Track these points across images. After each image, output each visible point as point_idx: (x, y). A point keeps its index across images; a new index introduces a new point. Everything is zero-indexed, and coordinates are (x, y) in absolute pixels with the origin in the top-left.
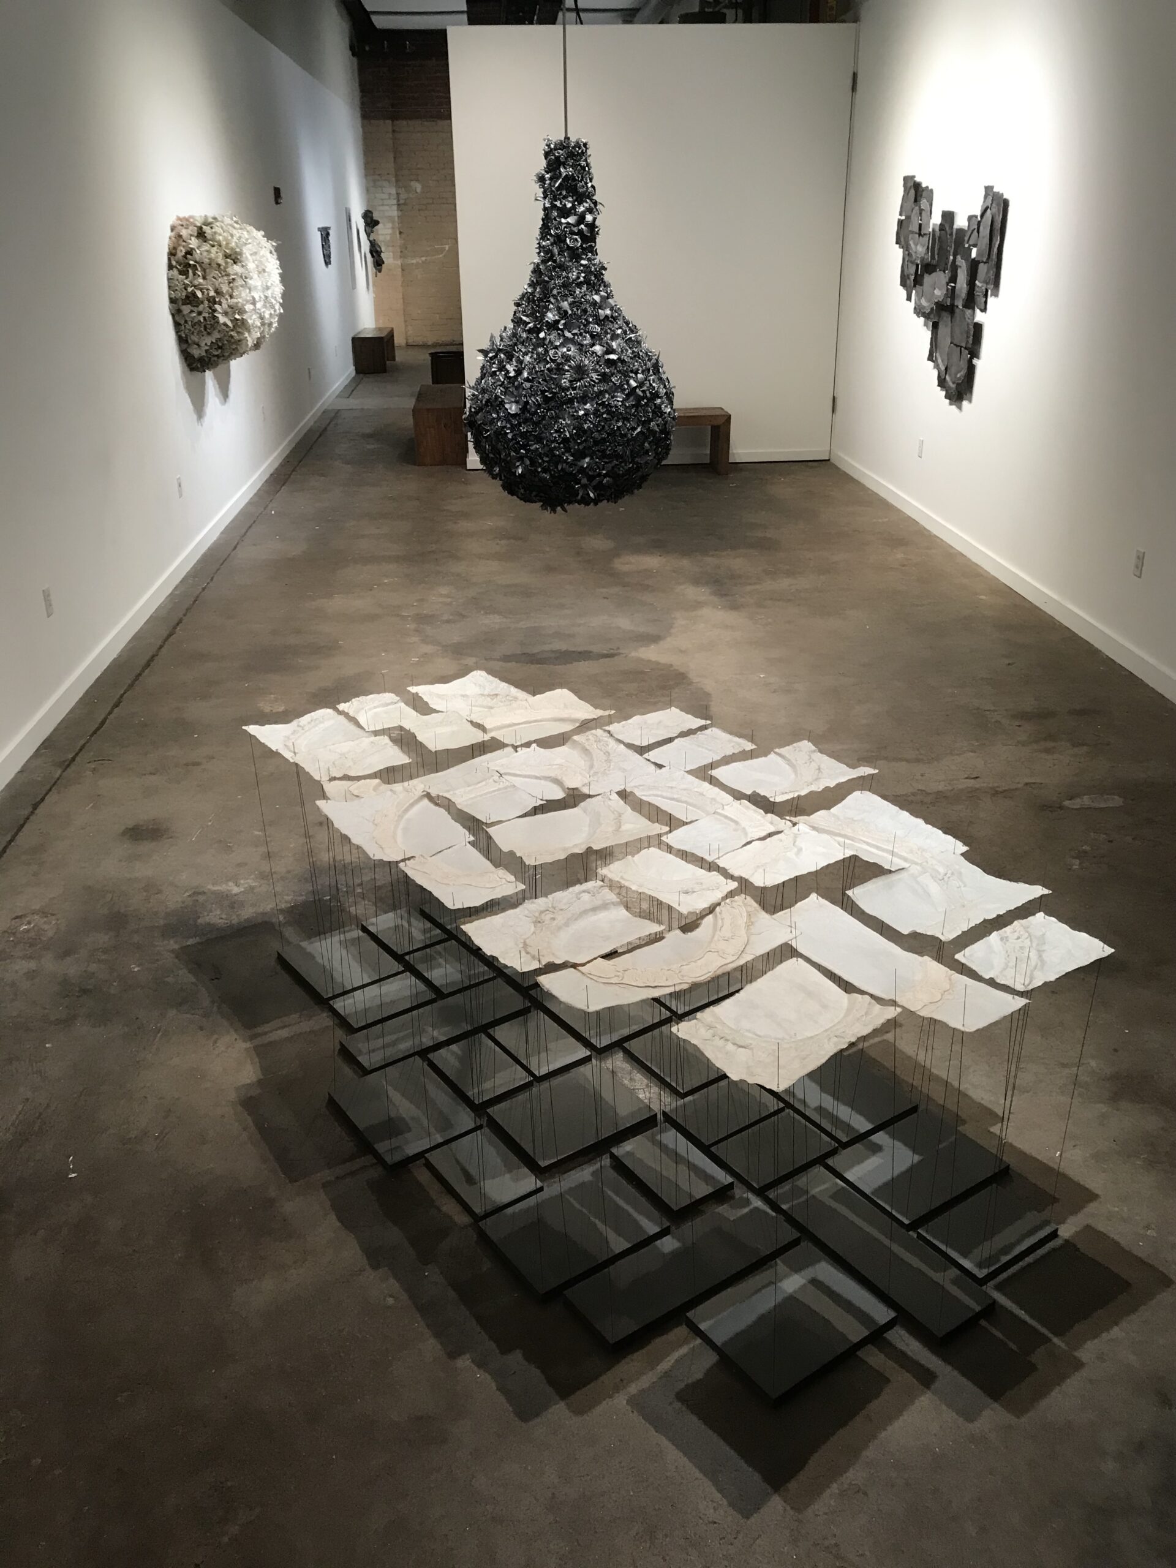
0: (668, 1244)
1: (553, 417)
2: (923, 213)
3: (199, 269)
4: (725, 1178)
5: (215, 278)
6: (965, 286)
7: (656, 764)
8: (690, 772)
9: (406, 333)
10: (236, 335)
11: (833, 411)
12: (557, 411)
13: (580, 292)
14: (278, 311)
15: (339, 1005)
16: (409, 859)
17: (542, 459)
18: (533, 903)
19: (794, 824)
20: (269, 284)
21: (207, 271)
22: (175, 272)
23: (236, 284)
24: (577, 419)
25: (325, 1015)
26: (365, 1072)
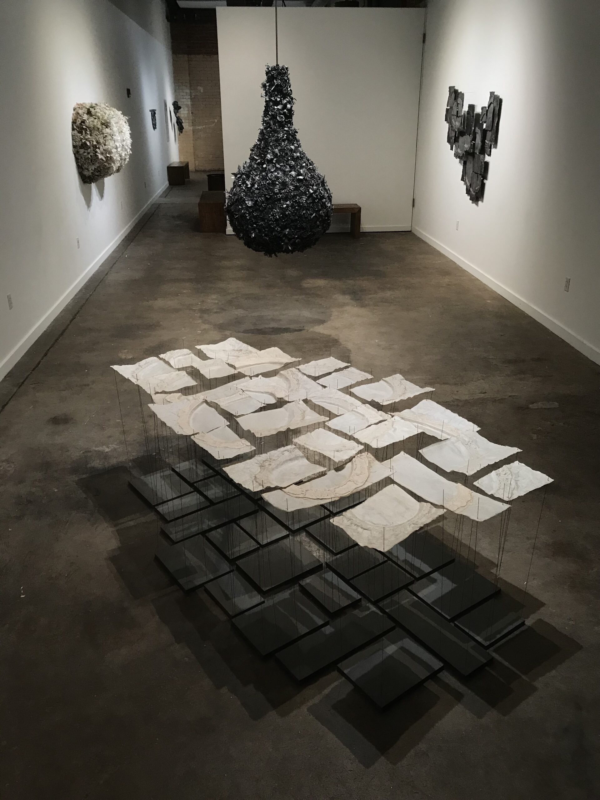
0: (328, 630)
1: (270, 208)
2: (459, 105)
3: (88, 130)
4: (356, 596)
5: (96, 135)
6: (480, 143)
7: (322, 386)
8: (339, 390)
9: (195, 164)
10: (107, 165)
11: (413, 206)
12: (273, 205)
13: (284, 144)
14: (129, 153)
15: (160, 509)
16: (196, 434)
17: (264, 229)
18: (259, 456)
19: (393, 416)
20: (124, 139)
21: (92, 131)
22: (76, 132)
23: (107, 138)
24: (283, 209)
25: (153, 514)
26: (173, 543)
